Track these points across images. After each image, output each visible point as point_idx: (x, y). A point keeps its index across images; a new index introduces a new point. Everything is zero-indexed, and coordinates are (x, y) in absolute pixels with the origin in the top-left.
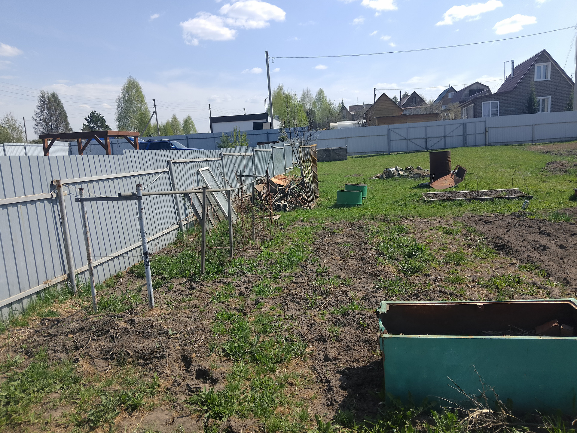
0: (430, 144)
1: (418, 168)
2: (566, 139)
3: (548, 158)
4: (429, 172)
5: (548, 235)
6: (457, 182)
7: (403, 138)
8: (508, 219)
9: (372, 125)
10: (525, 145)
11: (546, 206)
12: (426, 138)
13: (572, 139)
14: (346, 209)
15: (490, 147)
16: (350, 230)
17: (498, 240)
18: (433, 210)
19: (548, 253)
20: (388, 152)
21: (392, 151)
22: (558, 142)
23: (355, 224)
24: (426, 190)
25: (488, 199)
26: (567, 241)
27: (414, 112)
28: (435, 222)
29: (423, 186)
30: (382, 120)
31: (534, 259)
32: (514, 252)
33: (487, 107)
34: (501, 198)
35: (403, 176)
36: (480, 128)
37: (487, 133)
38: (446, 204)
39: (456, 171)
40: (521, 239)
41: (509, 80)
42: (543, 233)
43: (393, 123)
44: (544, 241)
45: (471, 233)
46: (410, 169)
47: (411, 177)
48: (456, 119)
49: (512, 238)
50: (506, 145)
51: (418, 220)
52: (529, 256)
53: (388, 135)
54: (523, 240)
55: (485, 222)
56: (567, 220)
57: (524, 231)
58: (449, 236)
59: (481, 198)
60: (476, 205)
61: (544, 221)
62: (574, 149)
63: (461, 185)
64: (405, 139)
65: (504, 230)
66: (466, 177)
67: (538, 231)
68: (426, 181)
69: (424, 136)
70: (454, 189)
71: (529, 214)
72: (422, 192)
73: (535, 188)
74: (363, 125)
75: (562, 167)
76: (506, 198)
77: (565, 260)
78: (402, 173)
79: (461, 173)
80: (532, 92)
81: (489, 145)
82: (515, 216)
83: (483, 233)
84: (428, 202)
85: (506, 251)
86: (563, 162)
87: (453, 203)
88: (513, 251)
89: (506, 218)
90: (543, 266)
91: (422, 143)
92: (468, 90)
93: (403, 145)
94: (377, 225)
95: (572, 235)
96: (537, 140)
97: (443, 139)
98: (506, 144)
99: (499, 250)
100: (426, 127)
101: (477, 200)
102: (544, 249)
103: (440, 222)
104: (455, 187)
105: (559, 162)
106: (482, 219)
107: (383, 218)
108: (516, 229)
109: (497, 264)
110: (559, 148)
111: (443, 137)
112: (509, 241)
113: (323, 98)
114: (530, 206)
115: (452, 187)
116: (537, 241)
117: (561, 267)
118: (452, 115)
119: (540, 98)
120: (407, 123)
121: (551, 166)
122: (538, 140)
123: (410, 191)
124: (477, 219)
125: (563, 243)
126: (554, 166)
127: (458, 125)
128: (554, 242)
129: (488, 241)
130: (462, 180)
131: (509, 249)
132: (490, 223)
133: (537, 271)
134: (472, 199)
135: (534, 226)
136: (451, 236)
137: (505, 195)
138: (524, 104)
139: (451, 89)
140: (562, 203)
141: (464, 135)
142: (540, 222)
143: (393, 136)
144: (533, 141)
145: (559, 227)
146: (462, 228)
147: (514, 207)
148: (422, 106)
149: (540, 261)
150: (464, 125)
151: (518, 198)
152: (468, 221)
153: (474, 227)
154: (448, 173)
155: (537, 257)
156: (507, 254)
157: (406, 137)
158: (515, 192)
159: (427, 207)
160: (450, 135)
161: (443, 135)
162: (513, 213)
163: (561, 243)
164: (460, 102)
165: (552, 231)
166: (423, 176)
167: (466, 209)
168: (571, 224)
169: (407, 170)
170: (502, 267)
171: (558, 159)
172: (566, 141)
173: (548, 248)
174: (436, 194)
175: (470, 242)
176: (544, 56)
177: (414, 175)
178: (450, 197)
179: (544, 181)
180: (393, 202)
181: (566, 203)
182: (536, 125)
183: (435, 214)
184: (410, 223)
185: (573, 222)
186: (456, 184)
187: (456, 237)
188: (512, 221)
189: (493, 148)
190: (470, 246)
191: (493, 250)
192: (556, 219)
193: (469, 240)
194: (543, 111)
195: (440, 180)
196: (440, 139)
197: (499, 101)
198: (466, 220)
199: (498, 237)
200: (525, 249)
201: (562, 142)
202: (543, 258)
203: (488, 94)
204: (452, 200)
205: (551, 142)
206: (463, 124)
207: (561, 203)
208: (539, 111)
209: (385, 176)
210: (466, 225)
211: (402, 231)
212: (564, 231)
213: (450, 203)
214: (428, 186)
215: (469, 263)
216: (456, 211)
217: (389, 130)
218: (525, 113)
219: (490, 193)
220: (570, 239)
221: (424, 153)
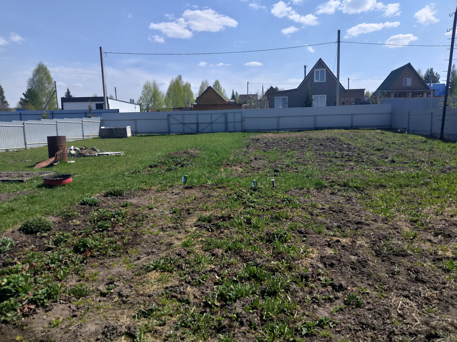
0: (200, 129)
7: (179, 122)
12: (198, 124)
13: (308, 129)
20: (168, 133)
21: (171, 132)
36: (238, 118)
37: (243, 122)
64: (181, 123)
69: (196, 122)
81: (245, 131)
91: (194, 127)
93: (180, 128)
97: (210, 126)
98: (258, 131)
100: (197, 114)
111: (211, 123)
122: (282, 129)
127: (221, 115)
141: (226, 123)
143: (172, 121)
144: (278, 130)
150: (225, 114)
160: (215, 122)
161: (210, 121)
182: (280, 117)
196: (208, 124)
205: (292, 131)
217: (169, 115)
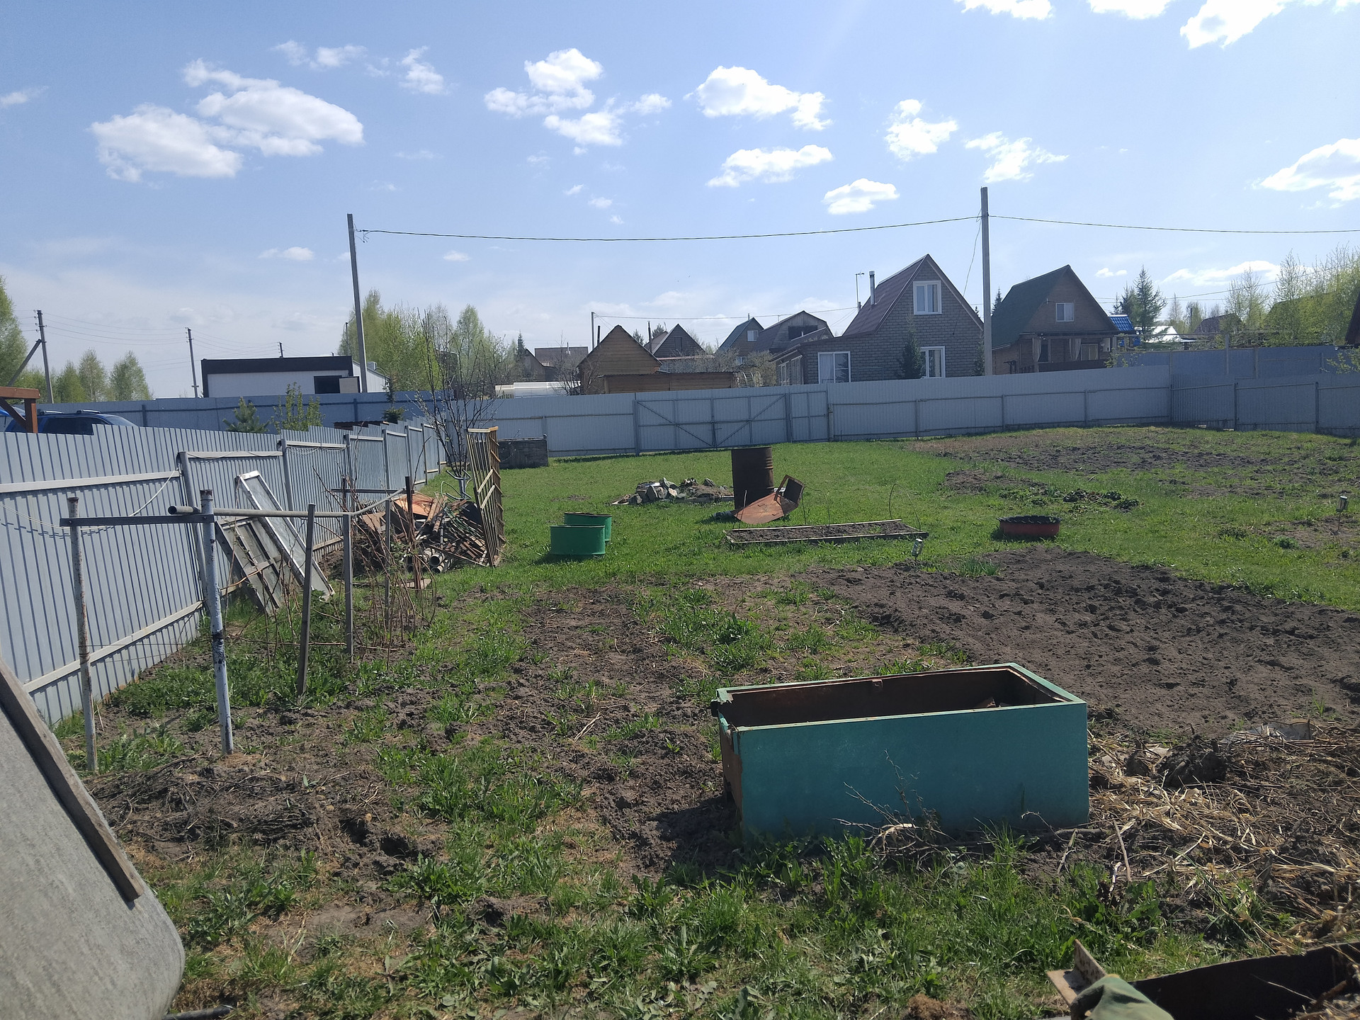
0: (720, 436)
1: (706, 483)
2: (977, 430)
3: (948, 464)
4: (731, 493)
5: (962, 597)
6: (786, 509)
7: (663, 421)
8: (889, 574)
9: (596, 393)
10: (903, 441)
11: (952, 551)
12: (713, 423)
13: (986, 430)
14: (574, 565)
15: (839, 443)
16: (593, 603)
17: (876, 610)
18: (749, 561)
19: (964, 626)
20: (636, 451)
21: (643, 448)
22: (963, 435)
23: (600, 593)
24: (729, 525)
25: (848, 540)
26: (994, 606)
27: (679, 368)
28: (757, 584)
29: (721, 518)
30: (618, 382)
31: (942, 636)
32: (908, 627)
33: (827, 363)
34: (872, 538)
35: (677, 498)
36: (818, 407)
37: (831, 416)
38: (772, 550)
39: (783, 490)
40: (915, 606)
41: (864, 311)
42: (951, 595)
43: (642, 390)
44: (955, 606)
45: (827, 600)
46: (691, 484)
47: (694, 501)
48: (765, 385)
49: (900, 603)
50: (868, 440)
51: (724, 580)
52: (933, 631)
53: (635, 414)
54: (920, 608)
55: (848, 580)
56: (991, 573)
57: (919, 593)
58: (788, 608)
59: (834, 537)
60: (828, 552)
61: (952, 576)
62: (992, 450)
63: (795, 514)
64: (670, 424)
65: (884, 592)
66: (803, 501)
67: (944, 591)
68: (728, 508)
69: (709, 419)
70: (782, 523)
71: (925, 565)
72: (724, 529)
73: (930, 520)
74: (573, 392)
75: (975, 482)
76: (880, 537)
77: (993, 636)
78: (674, 493)
79: (793, 492)
80: (911, 335)
81: (836, 439)
82: (901, 569)
83: (851, 599)
84: (738, 547)
85: (893, 627)
86: (976, 472)
87: (785, 549)
88: (906, 625)
89: (886, 572)
90: (958, 645)
91: (704, 433)
92: (785, 327)
93: (665, 437)
94: (646, 593)
95: (1002, 596)
96: (926, 431)
97: (747, 427)
98: (868, 438)
99: (881, 625)
100: (712, 400)
101: (829, 541)
102: (958, 619)
103: (766, 584)
104: (784, 519)
105: (968, 472)
106: (843, 576)
107: (653, 580)
108: (907, 590)
109: (881, 648)
110: (966, 448)
111: (747, 421)
112: (896, 610)
113: (475, 326)
114: (924, 552)
115: (778, 519)
116: (944, 608)
117: (988, 645)
118: (757, 378)
119: (926, 349)
120: (669, 390)
121: (955, 480)
123: (696, 527)
124: (834, 575)
125: (987, 609)
126: (960, 479)
127: (775, 398)
128: (972, 609)
129: (860, 612)
130: (796, 506)
131: (898, 622)
132: (857, 582)
133: (949, 654)
134: (821, 540)
135: (936, 584)
136: (792, 607)
137: (878, 531)
138: (898, 360)
139: (753, 323)
140: (980, 545)
141: (788, 419)
142: (945, 578)
143: (646, 418)
144: (917, 433)
145: (978, 584)
146: (809, 593)
147: (896, 552)
148: (696, 357)
149: (953, 639)
150: (786, 398)
151: (903, 537)
152: (817, 579)
153: (832, 589)
154: (769, 492)
155: (948, 632)
156: (896, 631)
157: (672, 420)
158: (897, 526)
159: (737, 557)
160: (759, 418)
161: (746, 417)
162: (896, 564)
163: (983, 609)
164: (772, 351)
165: (966, 591)
166: (717, 500)
167: (811, 558)
168: (998, 579)
169: (683, 487)
170: (890, 651)
171: (967, 467)
172: (976, 434)
173: (964, 617)
174: (751, 532)
175: (828, 615)
176: (926, 268)
177: (700, 496)
178: (778, 536)
179: (945, 508)
180: (668, 550)
181: (987, 544)
182: (921, 400)
183: (755, 568)
184: (710, 587)
185: (1001, 575)
186: (784, 512)
187: (801, 608)
188: (896, 578)
189: (844, 445)
190: (829, 621)
191: (871, 627)
192: (973, 571)
193: (826, 611)
194: (932, 375)
195: (754, 505)
196: (739, 425)
197: (849, 353)
198: (814, 579)
199: (876, 605)
200: (925, 621)
201: (969, 435)
202: (957, 633)
203: (825, 337)
204: (783, 543)
205: (951, 436)
206: (785, 395)
207: (978, 545)
208: (924, 374)
209: (639, 500)
210: (815, 588)
211: (699, 601)
212: (987, 591)
213: (779, 548)
214: (731, 518)
215: (833, 648)
216: (792, 562)
217: (637, 403)
218: (900, 378)
219: (851, 529)
220: (998, 603)
221: (710, 454)
